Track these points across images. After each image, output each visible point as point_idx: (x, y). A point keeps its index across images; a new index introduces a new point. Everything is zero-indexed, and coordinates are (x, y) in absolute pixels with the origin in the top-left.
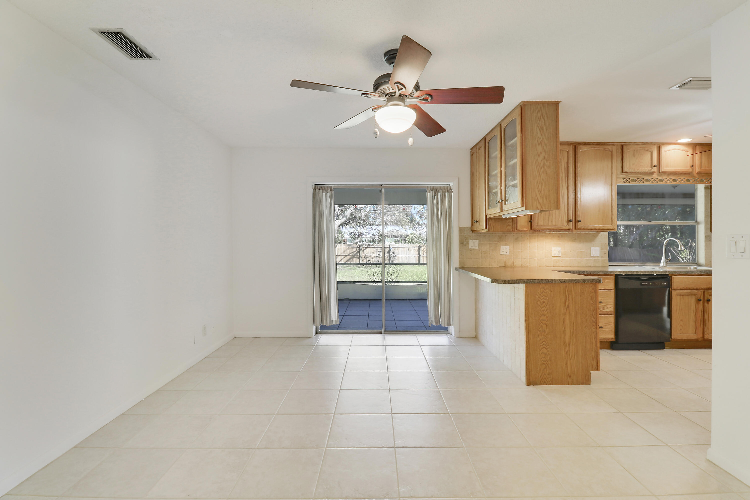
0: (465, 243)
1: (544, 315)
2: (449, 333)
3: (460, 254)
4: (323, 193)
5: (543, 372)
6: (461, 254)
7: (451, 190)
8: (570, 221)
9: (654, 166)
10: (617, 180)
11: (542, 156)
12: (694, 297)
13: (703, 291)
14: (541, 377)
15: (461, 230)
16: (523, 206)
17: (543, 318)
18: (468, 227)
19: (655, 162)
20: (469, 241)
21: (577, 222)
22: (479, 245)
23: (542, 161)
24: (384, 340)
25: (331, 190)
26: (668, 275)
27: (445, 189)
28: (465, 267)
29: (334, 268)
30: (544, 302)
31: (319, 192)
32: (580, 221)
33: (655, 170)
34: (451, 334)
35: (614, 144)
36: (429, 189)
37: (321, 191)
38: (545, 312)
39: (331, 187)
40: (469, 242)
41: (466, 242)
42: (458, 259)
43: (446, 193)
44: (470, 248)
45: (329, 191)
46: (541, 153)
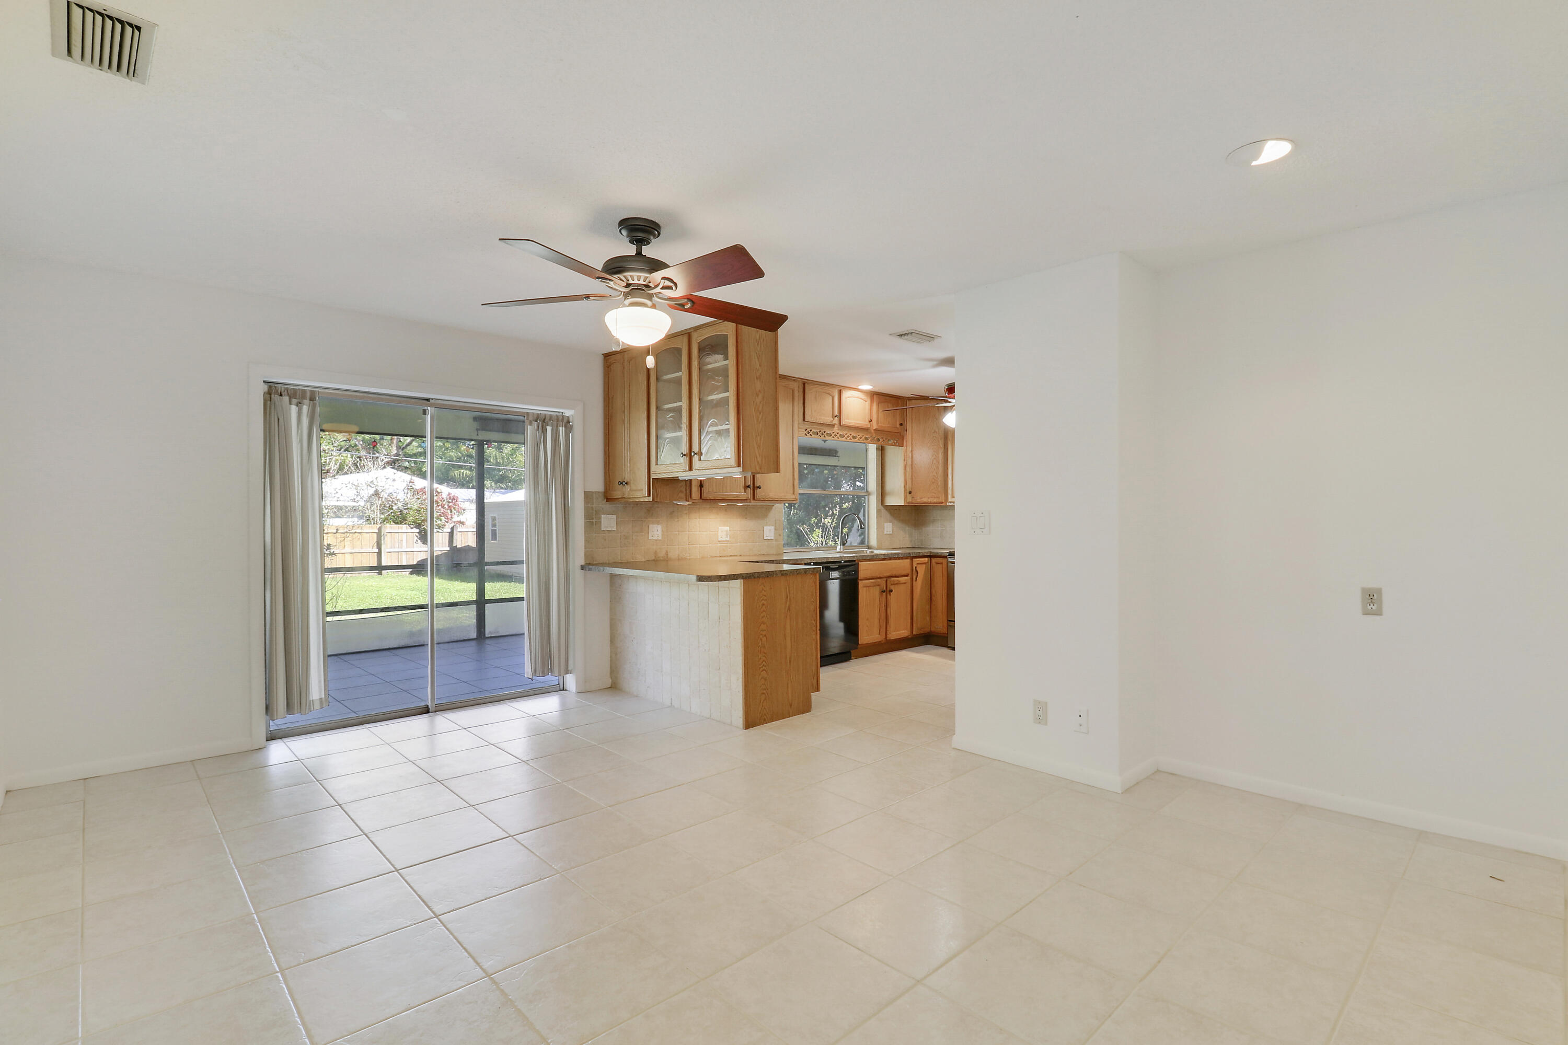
0: (594, 520)
1: (763, 623)
2: (562, 688)
3: (586, 540)
4: (290, 403)
5: (763, 706)
6: (588, 541)
7: (568, 422)
8: (748, 486)
9: (836, 416)
10: (799, 431)
11: (760, 396)
12: (878, 587)
13: (885, 579)
14: (760, 713)
15: (588, 496)
16: (739, 465)
17: (763, 627)
18: (599, 492)
19: (836, 413)
20: (601, 516)
21: (756, 488)
22: (616, 524)
23: (760, 403)
24: (432, 725)
25: (312, 399)
26: (854, 561)
27: (558, 420)
28: (595, 563)
29: (317, 580)
30: (763, 605)
31: (280, 399)
32: (759, 487)
33: (836, 421)
34: (566, 690)
35: (794, 380)
36: (531, 418)
37: (286, 399)
38: (764, 618)
39: (313, 393)
40: (600, 518)
41: (595, 518)
42: (584, 550)
43: (561, 428)
44: (602, 529)
45: (307, 401)
46: (760, 391)
